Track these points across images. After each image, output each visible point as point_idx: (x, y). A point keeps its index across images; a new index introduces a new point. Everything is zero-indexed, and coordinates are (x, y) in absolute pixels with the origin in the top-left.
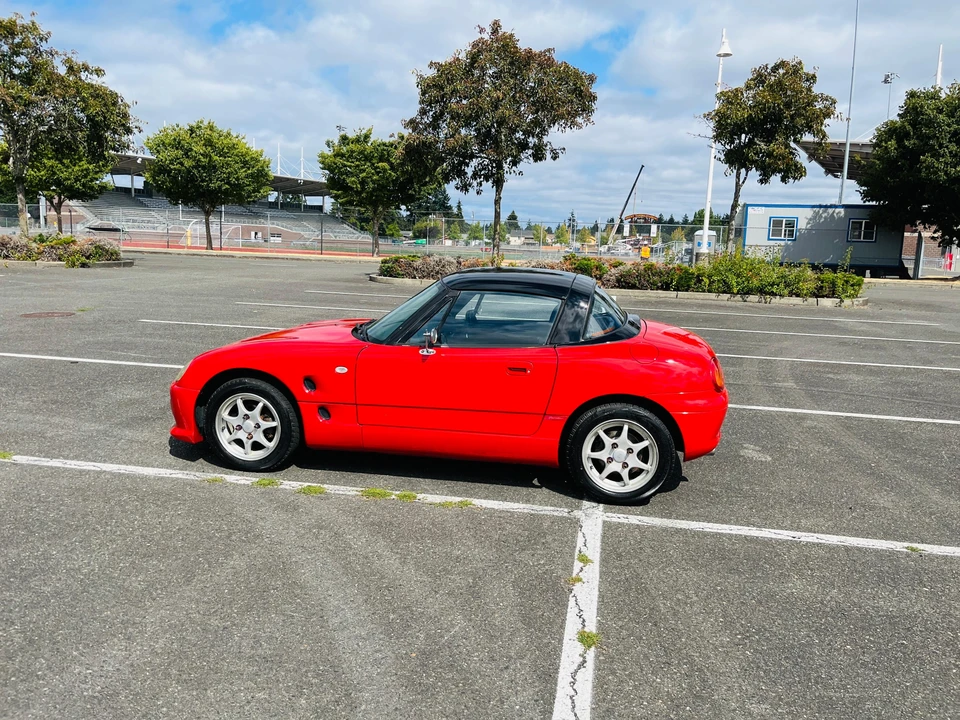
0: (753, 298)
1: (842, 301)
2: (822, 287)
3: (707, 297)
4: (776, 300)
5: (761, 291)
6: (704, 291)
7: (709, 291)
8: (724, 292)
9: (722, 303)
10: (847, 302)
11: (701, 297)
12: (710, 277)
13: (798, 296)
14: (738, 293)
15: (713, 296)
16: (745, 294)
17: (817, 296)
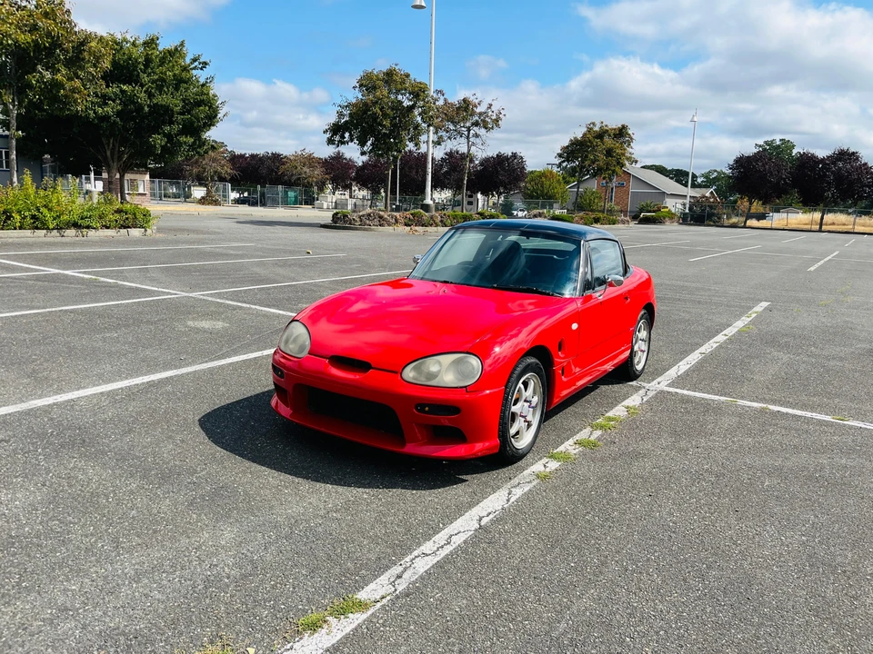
0: (71, 232)
1: (146, 230)
2: (127, 219)
3: (22, 235)
4: (92, 233)
5: (76, 225)
6: (15, 229)
7: (21, 228)
8: (37, 228)
9: (38, 240)
10: (149, 231)
11: (16, 235)
12: (19, 212)
13: (108, 228)
14: (53, 229)
15: (28, 233)
16: (61, 228)
17: (125, 227)
